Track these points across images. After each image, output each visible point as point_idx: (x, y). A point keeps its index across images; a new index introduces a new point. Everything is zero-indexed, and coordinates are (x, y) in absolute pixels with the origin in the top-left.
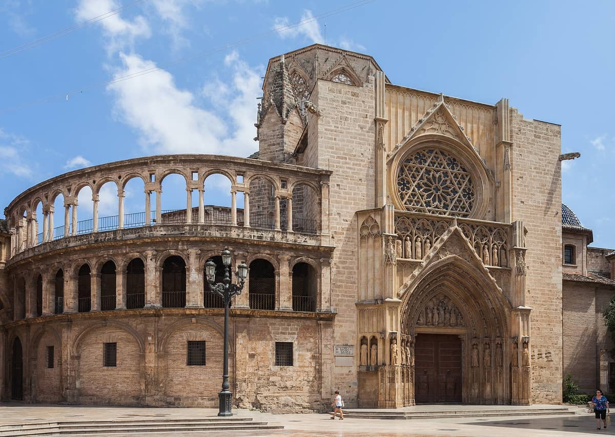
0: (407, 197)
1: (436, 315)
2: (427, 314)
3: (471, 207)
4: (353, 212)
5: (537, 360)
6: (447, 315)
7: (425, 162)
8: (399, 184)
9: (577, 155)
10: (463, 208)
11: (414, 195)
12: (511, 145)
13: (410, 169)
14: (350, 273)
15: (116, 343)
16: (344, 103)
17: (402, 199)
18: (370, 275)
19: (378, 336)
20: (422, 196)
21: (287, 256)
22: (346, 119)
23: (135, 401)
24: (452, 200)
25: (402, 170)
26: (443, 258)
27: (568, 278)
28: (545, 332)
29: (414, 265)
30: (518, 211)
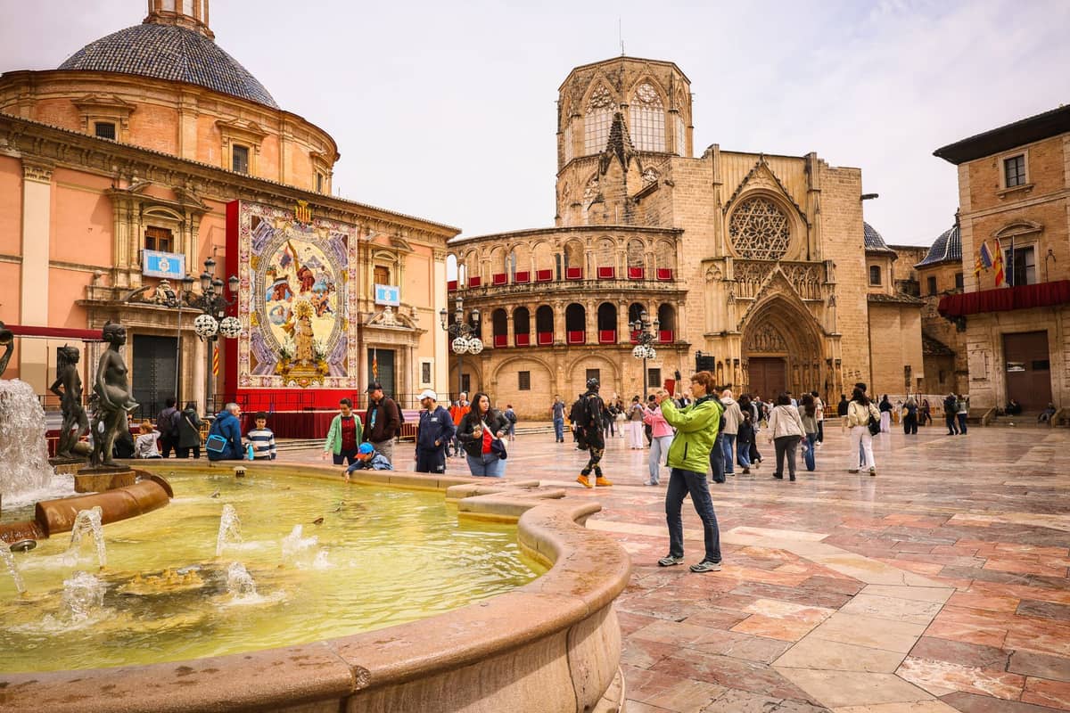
0: (737, 242)
1: (764, 342)
2: (756, 340)
3: (787, 245)
4: (700, 260)
5: (848, 379)
6: (773, 341)
7: (750, 209)
8: (731, 231)
9: (876, 196)
10: (781, 246)
11: (742, 239)
12: (820, 191)
13: (738, 218)
14: (699, 310)
15: (529, 372)
16: (690, 173)
17: (733, 243)
18: (715, 313)
19: (724, 362)
20: (748, 239)
21: (654, 299)
22: (692, 186)
23: (547, 417)
24: (772, 240)
25: (732, 219)
26: (770, 295)
27: (874, 299)
28: (854, 353)
29: (746, 302)
30: (828, 248)
